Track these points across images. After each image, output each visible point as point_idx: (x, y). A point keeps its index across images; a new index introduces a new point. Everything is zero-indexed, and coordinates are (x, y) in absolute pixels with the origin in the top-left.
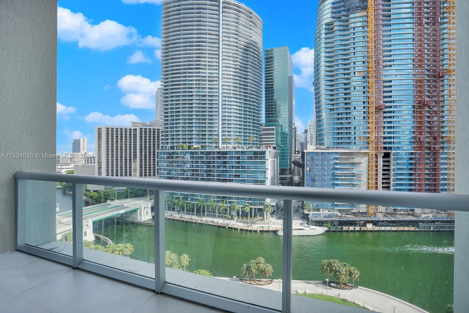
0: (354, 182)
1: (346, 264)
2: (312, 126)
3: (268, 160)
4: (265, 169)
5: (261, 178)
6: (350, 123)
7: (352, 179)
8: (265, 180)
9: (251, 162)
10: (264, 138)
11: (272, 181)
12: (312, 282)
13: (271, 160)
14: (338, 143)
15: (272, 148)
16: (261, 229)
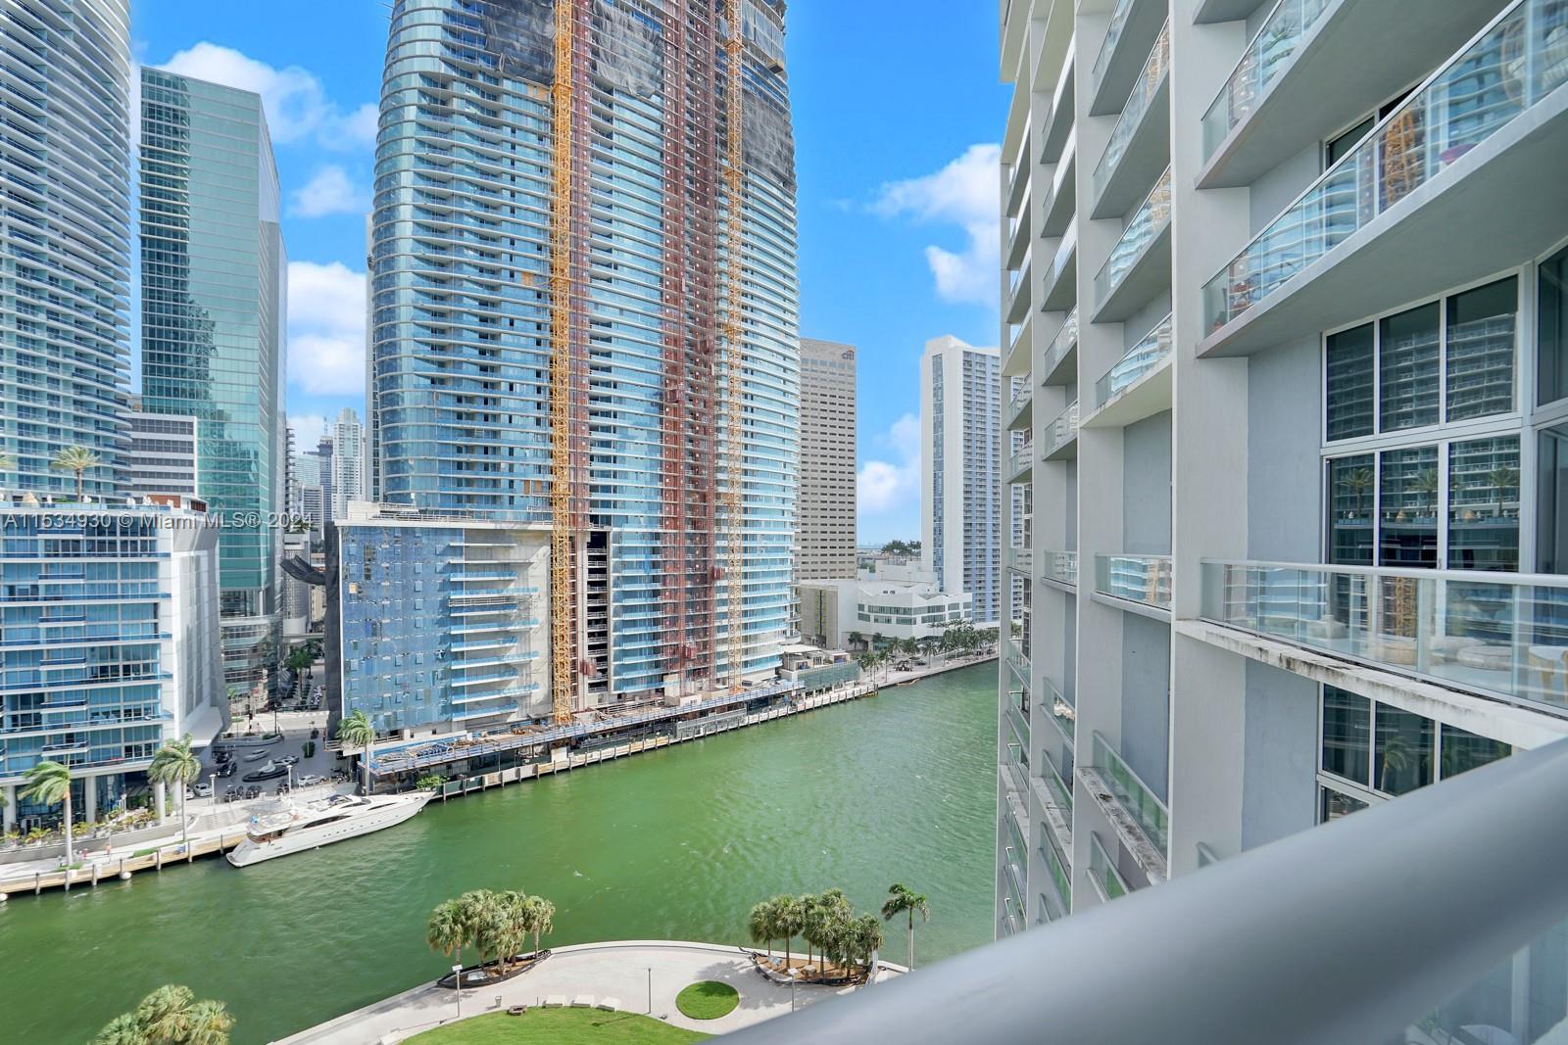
0: (511, 625)
1: (510, 892)
2: (348, 429)
3: (168, 555)
4: (156, 596)
5: (133, 638)
6: (495, 434)
7: (505, 615)
8: (155, 647)
9: (74, 566)
10: (136, 460)
11: (190, 647)
12: (401, 997)
13: (183, 559)
14: (459, 499)
15: (184, 506)
16: (142, 863)
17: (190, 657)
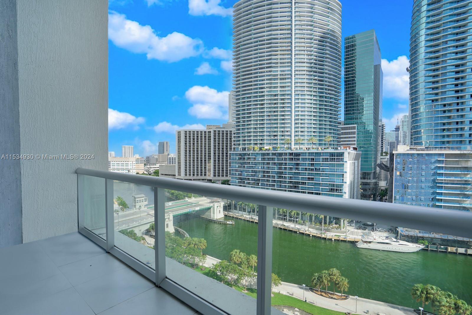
0: (467, 191)
1: (450, 293)
2: (405, 122)
3: (346, 162)
4: (343, 172)
5: (338, 182)
6: (462, 116)
7: (464, 187)
8: (343, 185)
9: (327, 164)
10: (342, 138)
11: (351, 186)
12: (399, 307)
13: (350, 163)
14: (443, 143)
15: (351, 149)
16: (336, 238)
17: (351, 189)
